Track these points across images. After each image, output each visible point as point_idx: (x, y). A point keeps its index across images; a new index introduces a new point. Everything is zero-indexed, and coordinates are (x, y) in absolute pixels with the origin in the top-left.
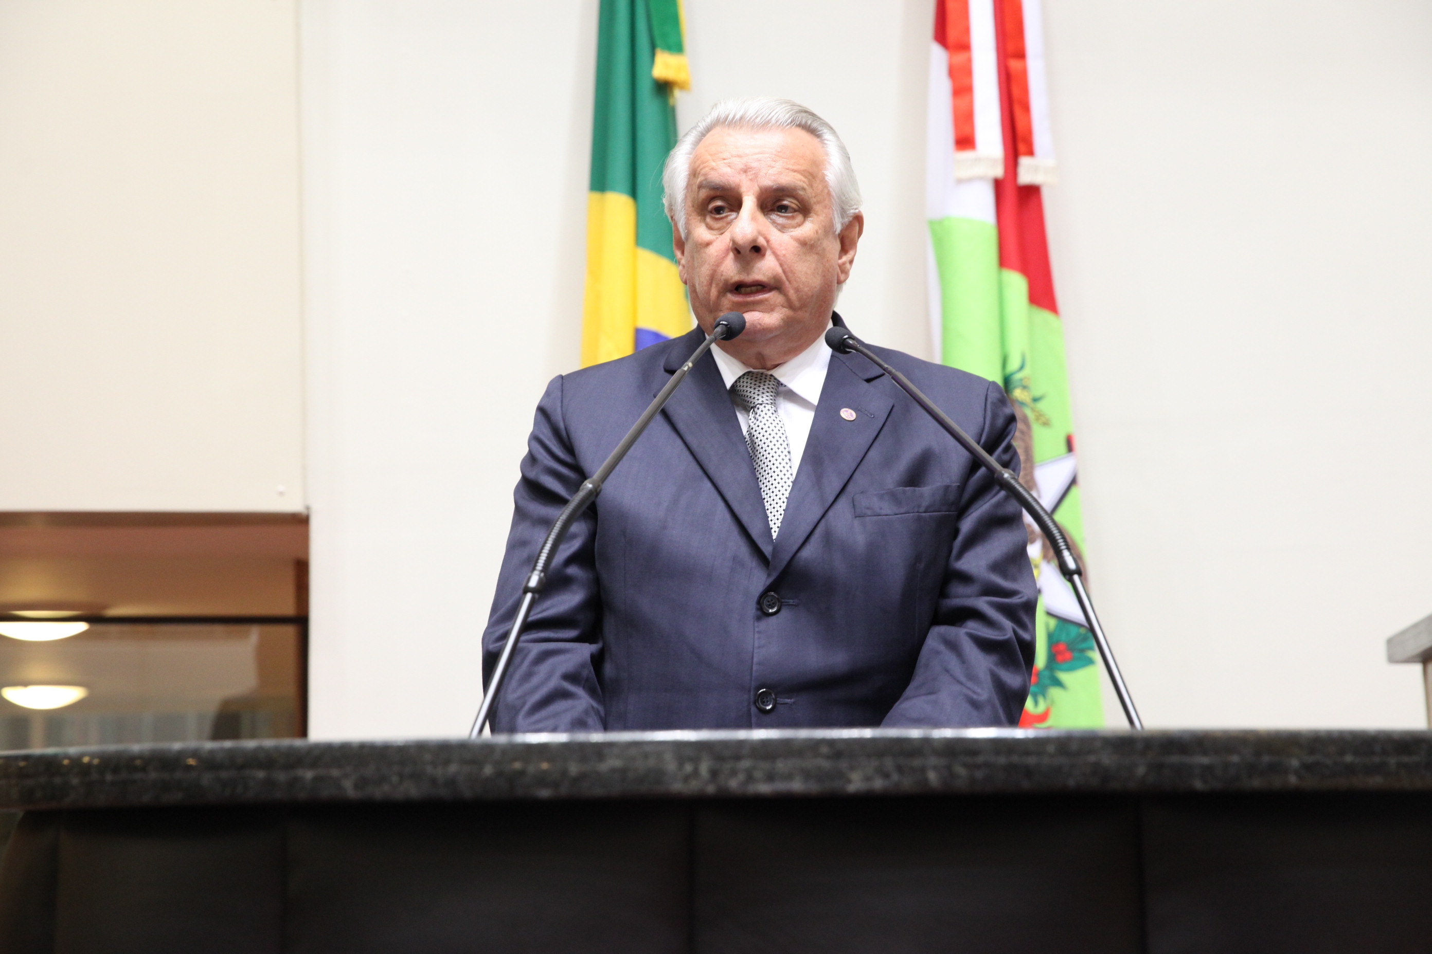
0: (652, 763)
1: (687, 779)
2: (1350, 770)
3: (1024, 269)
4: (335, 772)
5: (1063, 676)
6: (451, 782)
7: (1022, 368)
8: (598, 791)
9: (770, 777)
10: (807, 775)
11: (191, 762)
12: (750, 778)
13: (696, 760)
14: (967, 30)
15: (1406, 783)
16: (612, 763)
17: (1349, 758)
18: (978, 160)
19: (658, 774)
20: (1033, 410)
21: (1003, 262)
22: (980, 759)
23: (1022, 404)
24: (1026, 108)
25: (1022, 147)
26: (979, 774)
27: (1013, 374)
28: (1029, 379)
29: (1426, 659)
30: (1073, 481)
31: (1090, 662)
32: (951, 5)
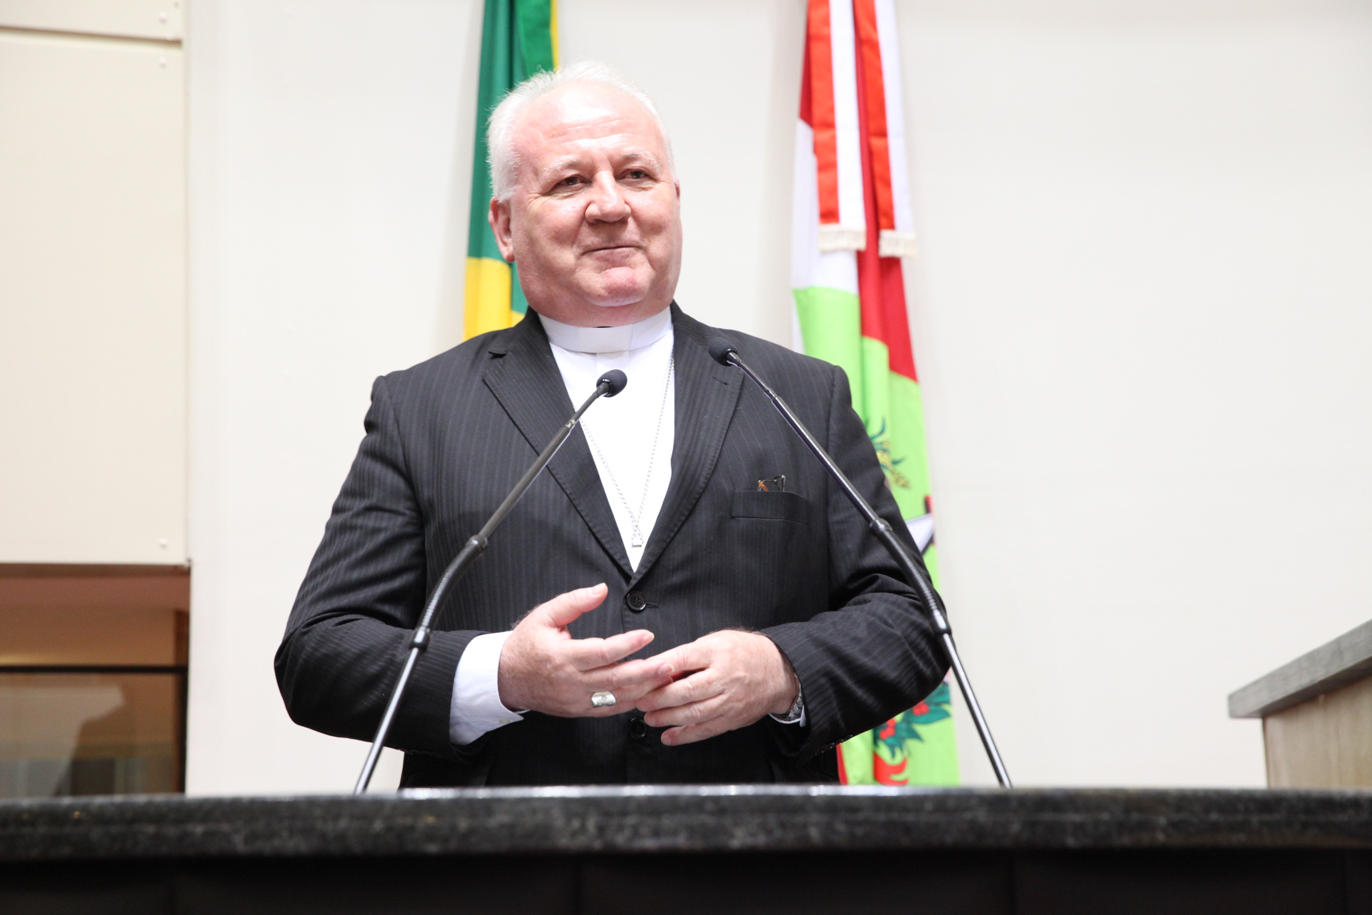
0: (540, 818)
1: (574, 834)
2: (1215, 827)
3: (885, 338)
4: (225, 827)
5: (920, 729)
6: (341, 837)
7: (882, 432)
8: (487, 847)
9: (656, 833)
10: (691, 831)
11: (79, 815)
12: (636, 833)
13: (583, 817)
14: (831, 110)
15: (1269, 840)
16: (501, 818)
17: (1214, 816)
18: (842, 232)
19: (546, 830)
20: (893, 472)
21: (865, 330)
22: (861, 816)
24: (888, 184)
25: (883, 221)
26: (860, 831)
27: (874, 437)
28: (888, 443)
29: (1266, 713)
30: (931, 541)
31: (946, 715)
32: (816, 85)
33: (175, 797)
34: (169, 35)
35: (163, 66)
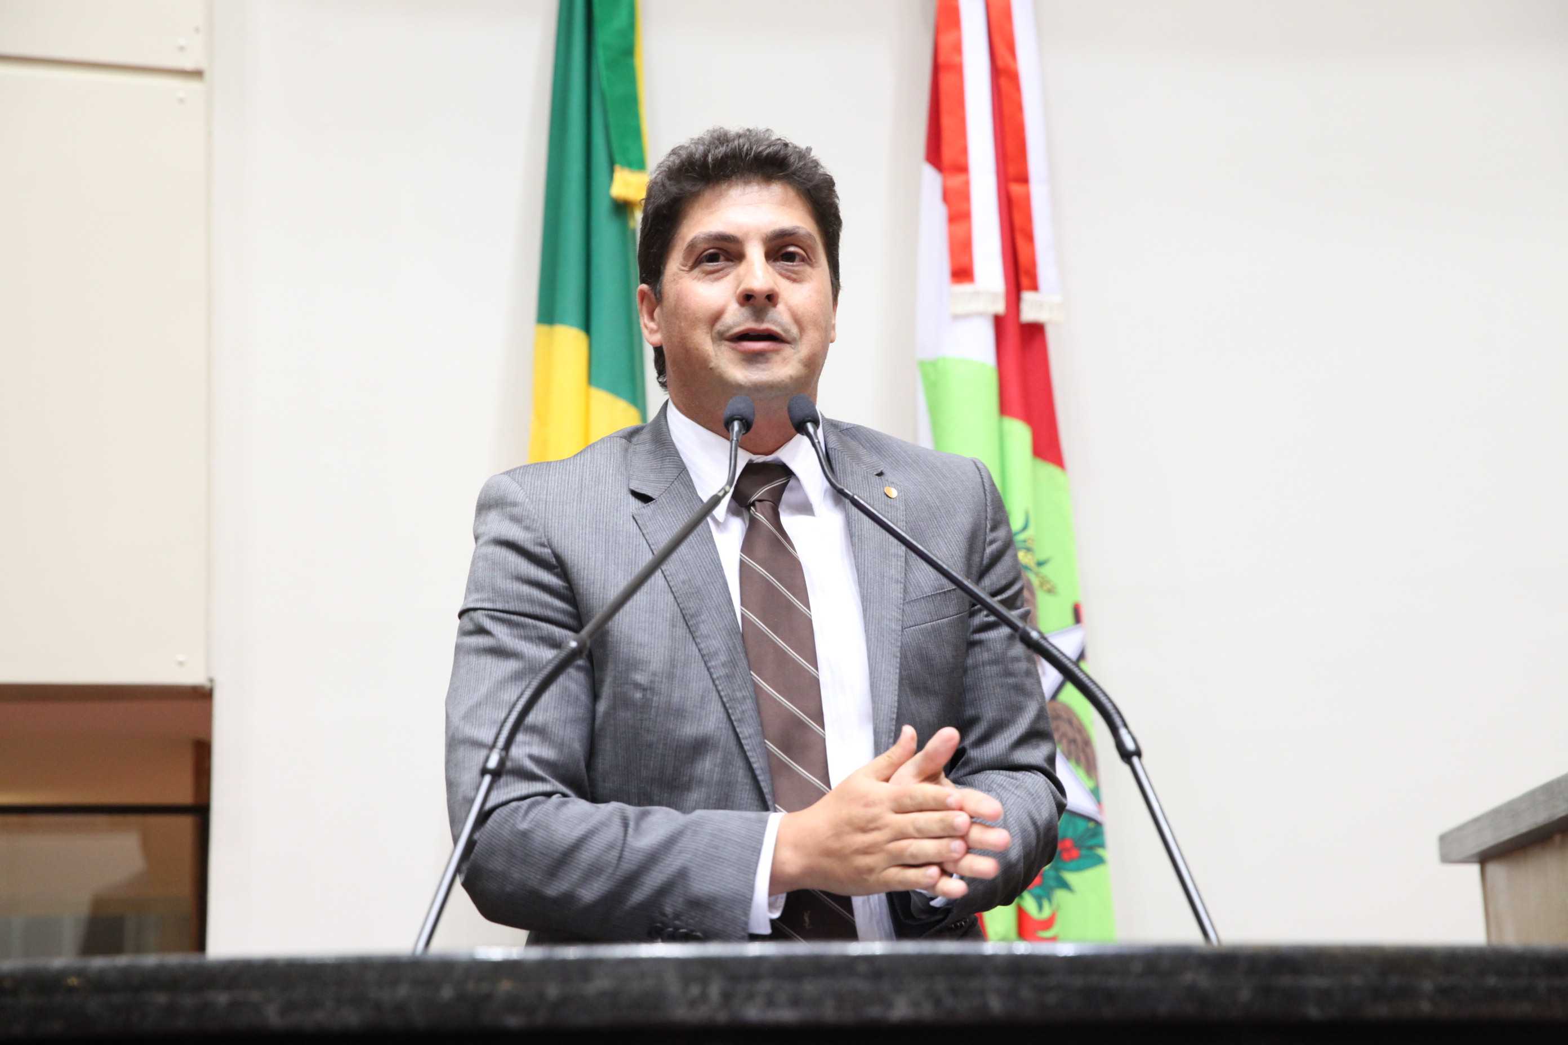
0: (650, 983)
1: (693, 1004)
2: (1493, 994)
3: (1028, 417)
4: (255, 996)
5: (1070, 877)
7: (1025, 528)
8: (583, 1019)
9: (795, 1001)
10: (840, 999)
11: (73, 981)
12: (771, 1003)
13: (704, 981)
14: (964, 151)
16: (601, 984)
17: (1491, 981)
18: (977, 294)
19: (657, 998)
20: (1037, 574)
21: (1005, 409)
23: (1026, 568)
24: (1030, 237)
25: (1025, 281)
26: (1052, 999)
27: (1017, 534)
28: (1033, 540)
29: (1485, 858)
30: (1082, 656)
31: (1100, 861)
32: (946, 121)
33: (192, 959)
34: (189, 65)
35: (181, 101)
